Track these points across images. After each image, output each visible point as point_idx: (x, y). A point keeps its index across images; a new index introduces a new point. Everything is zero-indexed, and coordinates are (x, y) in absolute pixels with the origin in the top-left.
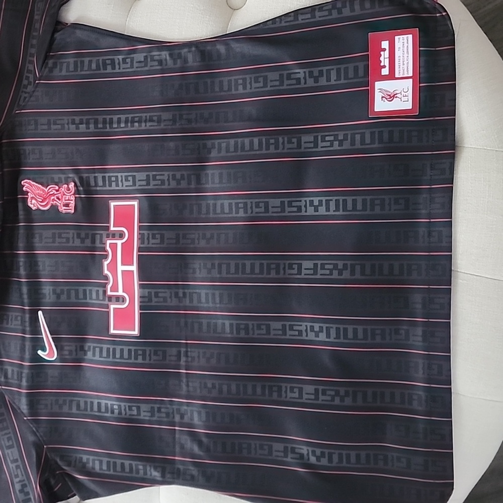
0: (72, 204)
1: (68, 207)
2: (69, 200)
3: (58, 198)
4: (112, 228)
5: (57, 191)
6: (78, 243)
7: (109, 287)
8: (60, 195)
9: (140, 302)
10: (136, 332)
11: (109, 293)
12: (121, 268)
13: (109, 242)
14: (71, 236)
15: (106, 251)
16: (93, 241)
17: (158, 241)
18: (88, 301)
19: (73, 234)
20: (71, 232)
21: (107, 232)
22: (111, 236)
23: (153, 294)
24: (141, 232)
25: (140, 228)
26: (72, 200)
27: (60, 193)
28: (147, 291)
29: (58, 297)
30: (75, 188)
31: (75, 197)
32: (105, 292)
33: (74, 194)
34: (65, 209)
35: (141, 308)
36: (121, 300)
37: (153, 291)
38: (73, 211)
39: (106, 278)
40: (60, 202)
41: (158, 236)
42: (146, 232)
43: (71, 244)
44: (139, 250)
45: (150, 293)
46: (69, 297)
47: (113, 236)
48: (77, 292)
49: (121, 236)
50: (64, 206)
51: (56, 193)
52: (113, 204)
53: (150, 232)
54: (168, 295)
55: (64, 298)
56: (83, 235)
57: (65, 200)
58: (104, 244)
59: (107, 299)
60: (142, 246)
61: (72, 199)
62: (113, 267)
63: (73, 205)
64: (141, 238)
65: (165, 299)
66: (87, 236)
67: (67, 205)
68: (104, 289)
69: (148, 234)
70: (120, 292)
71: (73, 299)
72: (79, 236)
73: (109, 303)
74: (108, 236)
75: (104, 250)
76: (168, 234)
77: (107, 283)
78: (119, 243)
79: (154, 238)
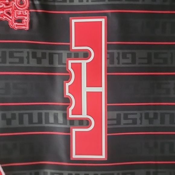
0: (27, 19)
1: (21, 22)
2: (22, 15)
3: (9, 13)
4: (74, 48)
5: (7, 4)
6: (33, 63)
7: (70, 110)
8: (10, 9)
9: (108, 125)
10: (103, 156)
11: (71, 116)
12: (85, 90)
13: (70, 62)
14: (25, 55)
15: (68, 73)
16: (51, 61)
17: (129, 61)
18: (44, 124)
19: (28, 53)
20: (26, 51)
21: (68, 52)
22: (73, 56)
23: (122, 116)
24: (110, 51)
25: (108, 47)
26: (26, 16)
27: (11, 7)
28: (116, 113)
29: (9, 122)
30: (30, 2)
31: (30, 12)
32: (65, 116)
33: (28, 9)
34: (17, 25)
35: (109, 131)
36: (85, 123)
37: (122, 113)
38: (27, 28)
39: (68, 100)
40: (11, 17)
41: (129, 56)
42: (115, 51)
43: (25, 64)
44: (108, 70)
45: (119, 116)
46: (21, 121)
47: (76, 55)
48: (31, 116)
49: (86, 55)
50: (16, 21)
51: (5, 7)
52: (74, 21)
53: (120, 51)
54: (137, 117)
55: (15, 123)
56: (39, 55)
57: (17, 15)
58: (65, 64)
59: (68, 122)
60: (111, 66)
61: (26, 14)
62: (76, 89)
63: (28, 21)
64: (110, 58)
65: (134, 121)
66: (44, 55)
67: (20, 21)
68: (64, 112)
69: (118, 53)
70: (84, 115)
71: (26, 124)
72: (34, 55)
73: (71, 127)
74: (69, 57)
75: (66, 70)
76: (140, 54)
77: (68, 105)
78: (84, 63)
79: (124, 57)
